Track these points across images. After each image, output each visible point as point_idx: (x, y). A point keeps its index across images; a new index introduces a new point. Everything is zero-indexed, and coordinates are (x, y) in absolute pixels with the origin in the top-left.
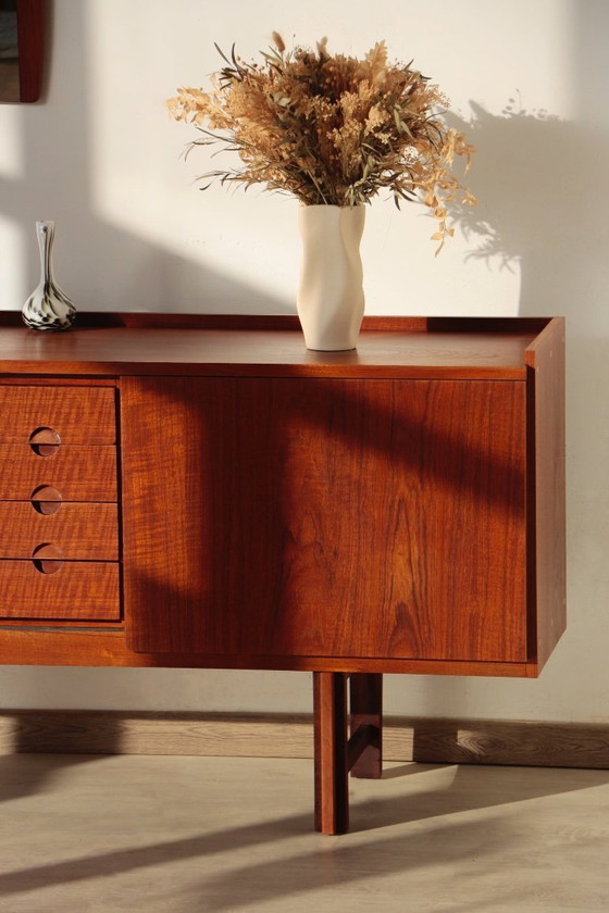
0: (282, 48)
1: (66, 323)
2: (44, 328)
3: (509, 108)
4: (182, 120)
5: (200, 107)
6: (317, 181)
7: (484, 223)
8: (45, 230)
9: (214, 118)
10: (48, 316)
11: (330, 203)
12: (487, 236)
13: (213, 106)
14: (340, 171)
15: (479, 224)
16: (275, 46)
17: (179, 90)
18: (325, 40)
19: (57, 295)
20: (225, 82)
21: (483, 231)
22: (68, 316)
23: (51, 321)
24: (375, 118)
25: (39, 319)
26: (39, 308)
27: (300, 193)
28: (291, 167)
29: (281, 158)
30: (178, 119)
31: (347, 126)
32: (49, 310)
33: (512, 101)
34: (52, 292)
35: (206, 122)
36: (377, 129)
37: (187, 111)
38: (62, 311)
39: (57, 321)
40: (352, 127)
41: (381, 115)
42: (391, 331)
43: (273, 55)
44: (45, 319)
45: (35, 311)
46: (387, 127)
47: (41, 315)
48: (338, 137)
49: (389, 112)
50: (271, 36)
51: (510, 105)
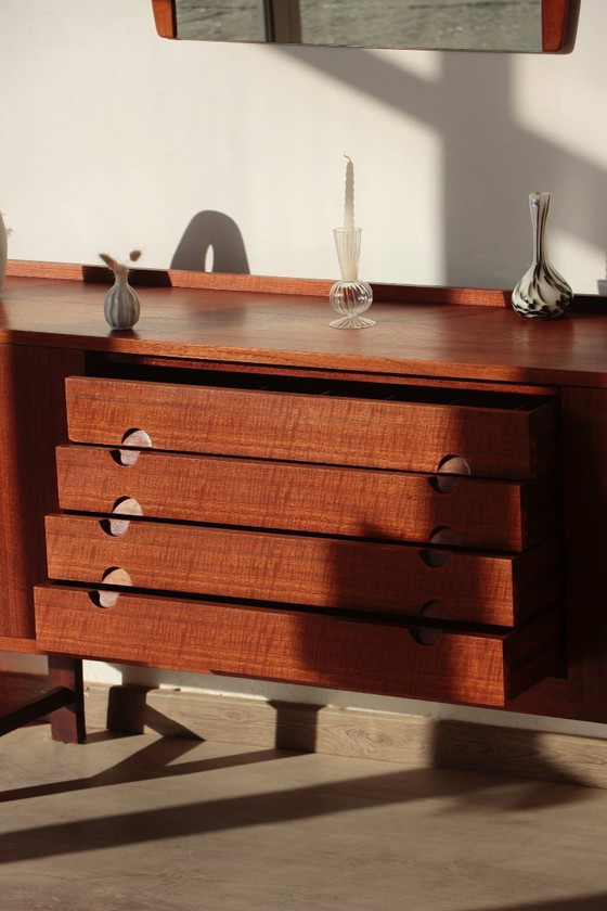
1: (556, 311)
2: (531, 316)
8: (538, 204)
10: (535, 302)
19: (548, 278)
22: (558, 303)
23: (539, 308)
25: (525, 306)
26: (526, 293)
32: (536, 296)
34: (543, 274)
38: (552, 297)
39: (545, 308)
44: (531, 306)
47: (527, 302)
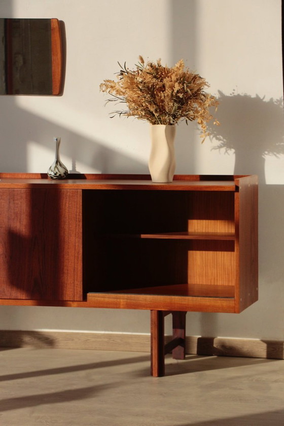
0: (143, 62)
1: (63, 176)
2: (55, 178)
3: (233, 93)
4: (105, 92)
5: (112, 87)
6: (156, 115)
7: (220, 136)
8: (57, 140)
9: (117, 91)
10: (57, 173)
11: (161, 124)
12: (221, 142)
13: (117, 87)
14: (165, 110)
15: (218, 136)
16: (140, 62)
17: (104, 81)
18: (160, 60)
19: (61, 165)
20: (121, 76)
21: (219, 140)
22: (64, 173)
23: (58, 175)
24: (177, 87)
25: (53, 174)
26: (53, 170)
27: (149, 120)
28: (146, 109)
29: (142, 106)
30: (103, 91)
31: (166, 91)
32: (57, 171)
33: (234, 90)
34: (58, 164)
35: (114, 93)
36: (178, 92)
37: (107, 89)
38: (62, 171)
39: (60, 175)
40: (168, 91)
41: (179, 86)
42: (190, 180)
43: (140, 66)
44: (55, 174)
45: (52, 171)
46: (182, 91)
48: (162, 95)
49: (183, 85)
50: (138, 57)
51: (233, 92)
